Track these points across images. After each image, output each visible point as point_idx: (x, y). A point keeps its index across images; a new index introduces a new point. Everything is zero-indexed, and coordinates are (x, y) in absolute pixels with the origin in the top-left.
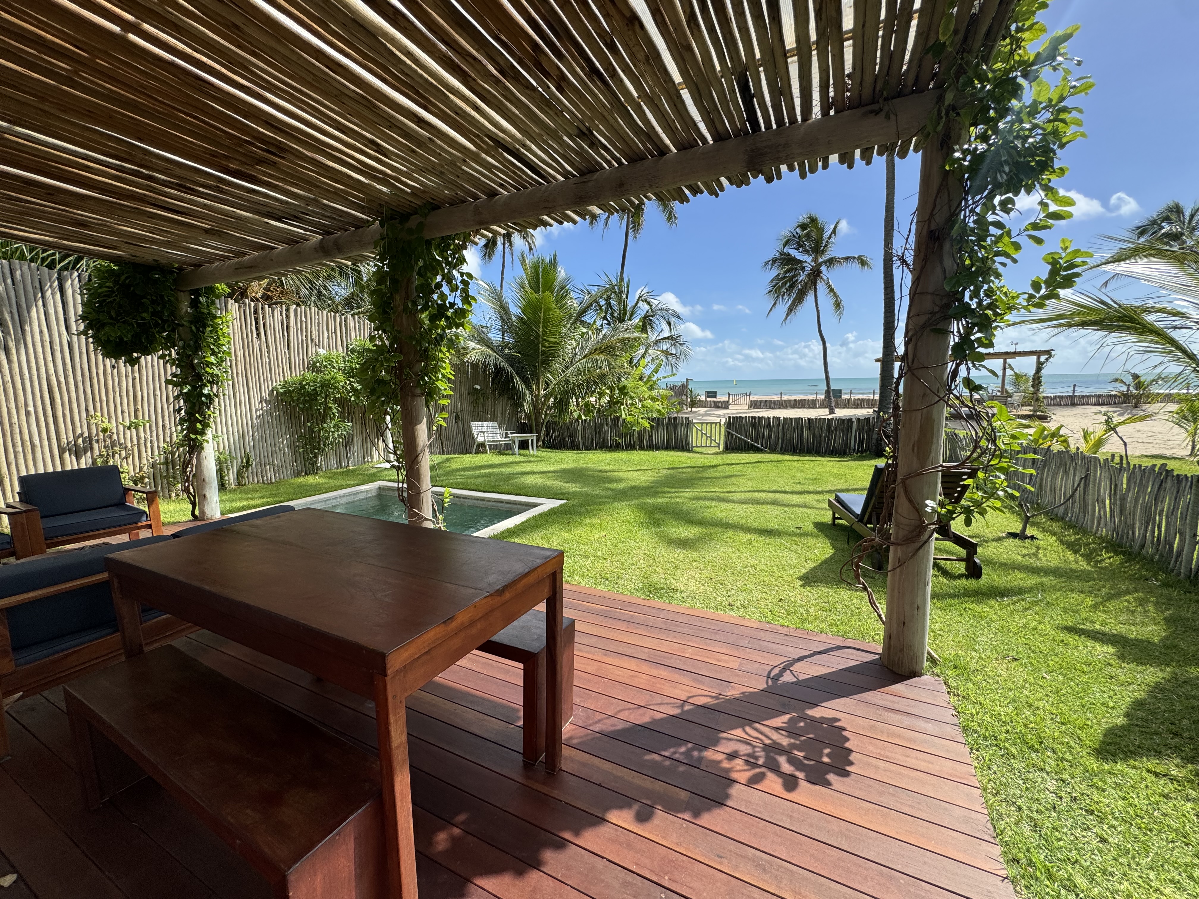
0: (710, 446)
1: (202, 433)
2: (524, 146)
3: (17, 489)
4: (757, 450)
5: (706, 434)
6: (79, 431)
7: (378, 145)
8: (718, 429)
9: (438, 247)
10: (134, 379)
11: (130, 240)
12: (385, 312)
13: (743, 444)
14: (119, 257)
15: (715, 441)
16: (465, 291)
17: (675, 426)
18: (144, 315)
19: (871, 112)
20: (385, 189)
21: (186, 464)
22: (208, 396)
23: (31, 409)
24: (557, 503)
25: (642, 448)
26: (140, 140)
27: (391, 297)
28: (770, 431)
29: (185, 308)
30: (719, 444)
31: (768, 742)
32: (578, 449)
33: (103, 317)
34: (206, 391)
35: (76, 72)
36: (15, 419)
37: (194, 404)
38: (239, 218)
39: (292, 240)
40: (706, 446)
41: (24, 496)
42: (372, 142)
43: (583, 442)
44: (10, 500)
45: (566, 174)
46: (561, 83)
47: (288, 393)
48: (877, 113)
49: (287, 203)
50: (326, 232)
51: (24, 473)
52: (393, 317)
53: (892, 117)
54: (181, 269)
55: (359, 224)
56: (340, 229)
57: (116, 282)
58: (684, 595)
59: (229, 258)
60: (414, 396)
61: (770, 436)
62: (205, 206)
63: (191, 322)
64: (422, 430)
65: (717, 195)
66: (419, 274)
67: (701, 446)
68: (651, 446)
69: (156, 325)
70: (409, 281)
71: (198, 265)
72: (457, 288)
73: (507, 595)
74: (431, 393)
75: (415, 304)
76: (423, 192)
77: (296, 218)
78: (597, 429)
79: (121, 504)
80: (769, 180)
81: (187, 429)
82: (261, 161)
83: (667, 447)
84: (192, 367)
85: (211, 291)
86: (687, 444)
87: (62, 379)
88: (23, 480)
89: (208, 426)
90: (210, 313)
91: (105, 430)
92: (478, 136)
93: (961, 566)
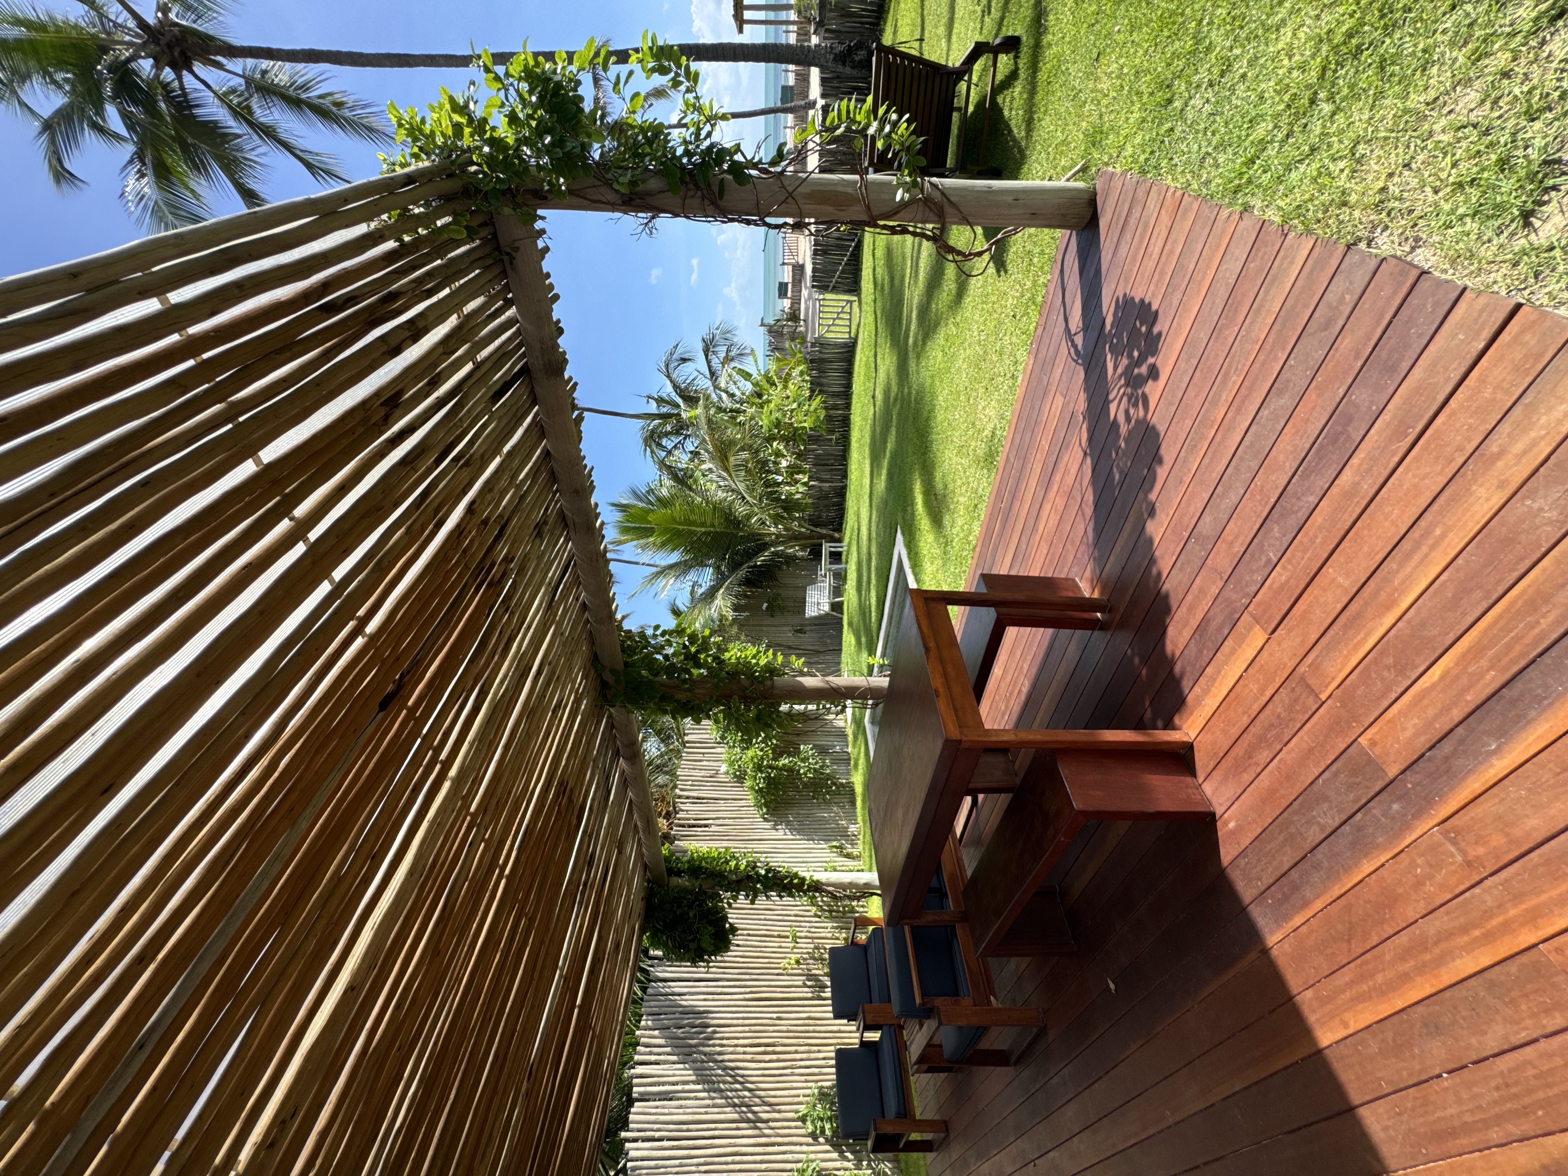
0: (850, 314)
2: (550, 584)
3: (845, 1021)
4: (859, 248)
5: (834, 319)
6: (799, 983)
7: (555, 707)
8: (828, 303)
9: (629, 656)
10: (749, 935)
11: (628, 914)
12: (692, 708)
13: (848, 268)
14: (640, 928)
15: (843, 307)
16: (670, 633)
17: (821, 361)
18: (691, 914)
19: (511, 263)
20: (585, 702)
21: (833, 896)
23: (775, 1016)
25: (848, 406)
26: (562, 885)
27: (677, 701)
29: (683, 882)
30: (848, 301)
32: (845, 487)
33: (692, 946)
35: (526, 915)
36: (784, 1028)
37: (775, 884)
38: (609, 824)
40: (850, 320)
41: (851, 1018)
42: (554, 712)
44: (854, 1028)
45: (566, 542)
47: (767, 804)
48: (512, 259)
49: (597, 784)
50: (617, 754)
51: (831, 1015)
52: (697, 702)
54: (649, 881)
55: (610, 726)
56: (615, 742)
57: (662, 932)
59: (639, 839)
60: (773, 687)
62: (602, 849)
63: (697, 878)
64: (809, 682)
66: (656, 675)
67: (850, 326)
68: (846, 394)
69: (700, 906)
70: (663, 685)
71: (645, 867)
72: (668, 641)
74: (771, 671)
75: (685, 681)
76: (585, 668)
77: (608, 778)
79: (865, 948)
81: (798, 891)
83: (849, 373)
84: (739, 882)
85: (667, 859)
86: (845, 345)
87: (748, 990)
88: (836, 1017)
89: (796, 873)
90: (689, 862)
91: (798, 962)
92: (545, 624)
93: (1004, 59)
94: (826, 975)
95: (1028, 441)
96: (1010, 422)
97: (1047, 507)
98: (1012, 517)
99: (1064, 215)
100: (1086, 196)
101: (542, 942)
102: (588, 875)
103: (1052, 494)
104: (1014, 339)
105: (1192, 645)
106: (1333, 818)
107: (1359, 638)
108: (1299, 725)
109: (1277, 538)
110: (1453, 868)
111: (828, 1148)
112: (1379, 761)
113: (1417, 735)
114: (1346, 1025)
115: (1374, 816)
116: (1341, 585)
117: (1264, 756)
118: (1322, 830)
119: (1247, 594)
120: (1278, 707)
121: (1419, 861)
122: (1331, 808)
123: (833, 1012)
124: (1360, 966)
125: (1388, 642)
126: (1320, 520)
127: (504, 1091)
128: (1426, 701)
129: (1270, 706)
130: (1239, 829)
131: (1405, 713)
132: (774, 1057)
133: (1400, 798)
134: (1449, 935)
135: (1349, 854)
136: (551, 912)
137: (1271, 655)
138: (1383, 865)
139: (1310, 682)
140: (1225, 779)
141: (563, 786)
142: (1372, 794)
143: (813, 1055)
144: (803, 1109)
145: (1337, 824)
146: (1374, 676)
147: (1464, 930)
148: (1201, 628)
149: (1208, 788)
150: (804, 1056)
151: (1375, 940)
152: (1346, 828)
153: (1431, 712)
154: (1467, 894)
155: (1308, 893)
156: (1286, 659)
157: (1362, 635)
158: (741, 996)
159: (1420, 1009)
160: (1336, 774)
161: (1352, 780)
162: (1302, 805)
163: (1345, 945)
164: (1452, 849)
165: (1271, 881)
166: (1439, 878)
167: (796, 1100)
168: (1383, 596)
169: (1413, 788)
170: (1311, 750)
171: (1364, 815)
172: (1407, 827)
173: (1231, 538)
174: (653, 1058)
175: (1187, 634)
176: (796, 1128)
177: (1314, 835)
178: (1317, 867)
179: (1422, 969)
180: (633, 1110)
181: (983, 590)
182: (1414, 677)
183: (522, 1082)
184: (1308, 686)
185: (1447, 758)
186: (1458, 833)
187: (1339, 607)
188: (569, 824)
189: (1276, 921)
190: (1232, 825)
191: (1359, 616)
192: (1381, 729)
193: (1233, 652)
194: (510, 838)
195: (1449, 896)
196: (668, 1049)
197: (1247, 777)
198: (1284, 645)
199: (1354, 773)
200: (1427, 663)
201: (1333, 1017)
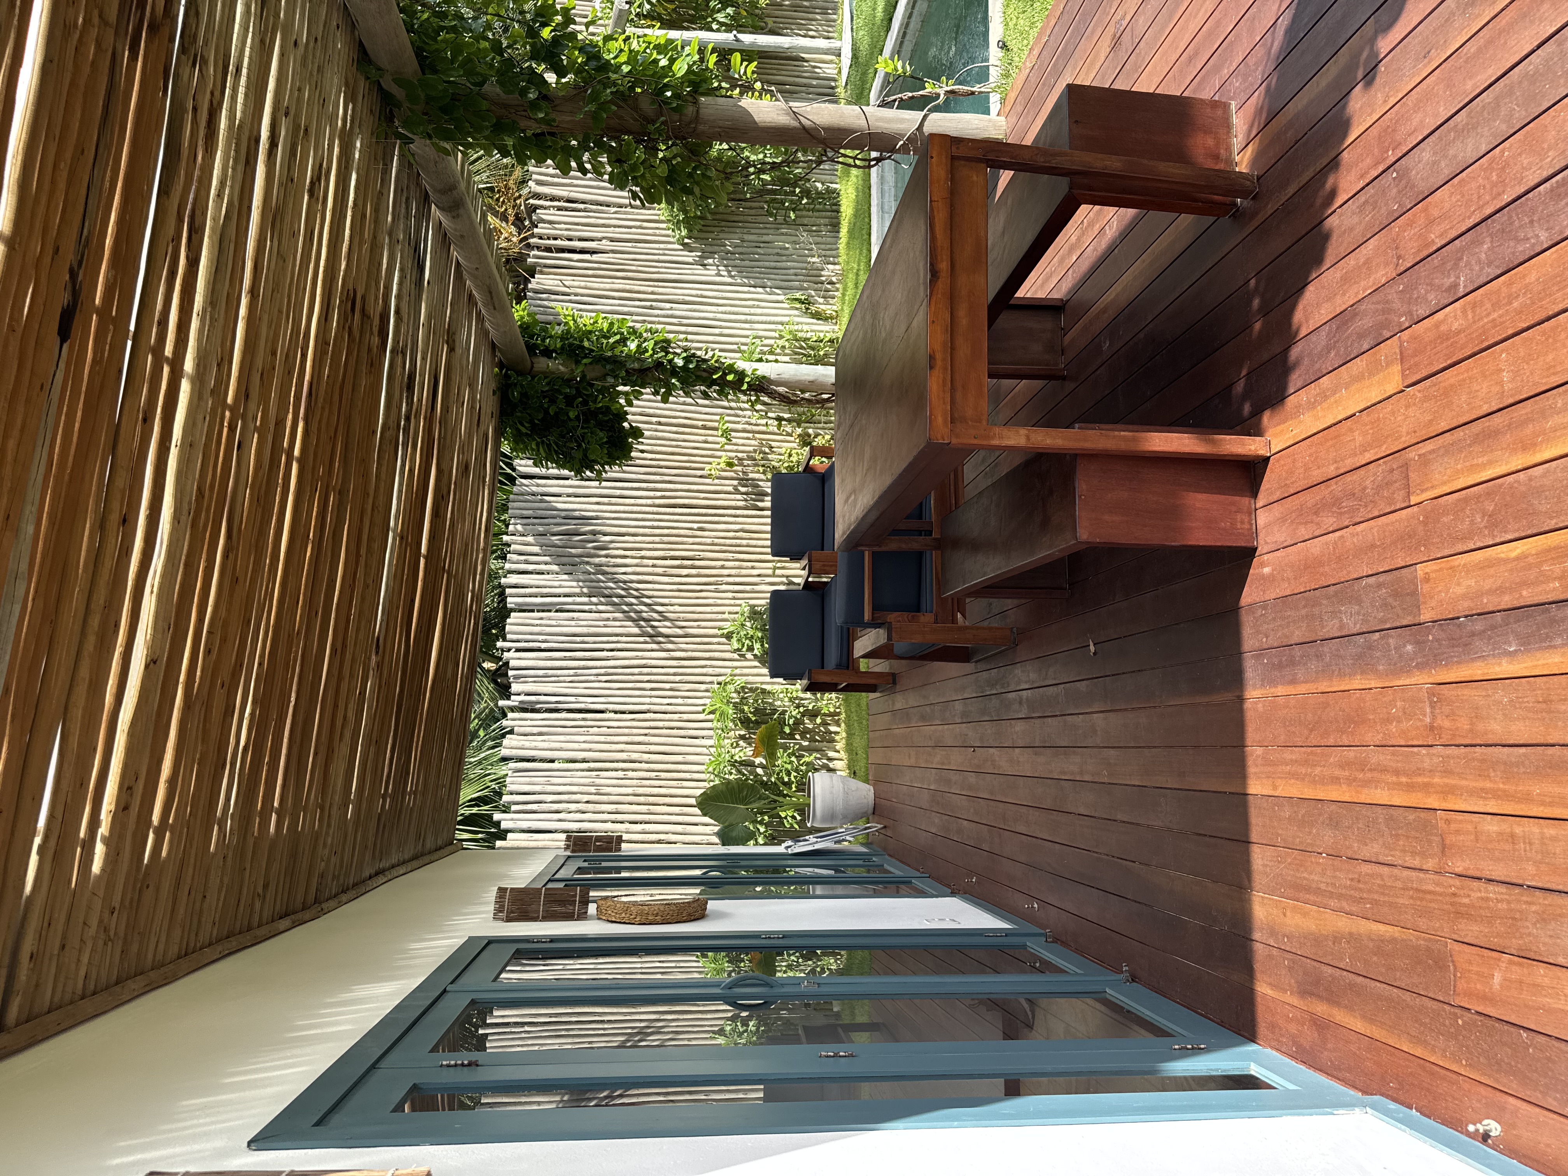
1: (741, 375)
3: (784, 558)
6: (730, 489)
10: (660, 423)
11: (475, 423)
20: (358, 145)
21: (785, 399)
22: (687, 360)
23: (695, 526)
29: (556, 365)
33: (578, 455)
34: (680, 362)
36: (709, 541)
37: (698, 377)
38: (429, 317)
39: (444, 240)
41: (795, 554)
44: (798, 567)
54: (501, 365)
55: (408, 163)
56: (419, 186)
57: (531, 438)
59: (479, 314)
62: (424, 359)
63: (578, 362)
64: (761, 110)
69: (585, 403)
71: (493, 346)
76: (347, 85)
79: (824, 477)
81: (733, 390)
84: (643, 371)
85: (528, 329)
87: (659, 494)
89: (731, 366)
90: (562, 338)
91: (730, 465)
101: (363, 513)
102: (410, 403)
105: (1324, 332)
106: (1355, 624)
107: (1480, 460)
108: (1376, 513)
109: (1479, 261)
110: (1419, 724)
111: (756, 664)
112: (1421, 599)
113: (1464, 596)
114: (1275, 788)
115: (1388, 644)
116: (1501, 383)
117: (1329, 521)
118: (1341, 627)
119: (1410, 313)
120: (1369, 478)
121: (1399, 704)
122: (1358, 613)
123: (772, 547)
124: (1308, 754)
125: (1501, 486)
126: (1533, 277)
127: (351, 675)
128: (1492, 571)
129: (1362, 471)
130: (1270, 579)
131: (1468, 569)
132: (694, 571)
133: (1417, 643)
134: (1384, 770)
135: (1350, 662)
137: (1393, 413)
138: (1371, 689)
139: (1412, 475)
140: (1283, 520)
141: (351, 300)
142: (1398, 624)
143: (744, 572)
144: (728, 627)
145: (1355, 631)
146: (1468, 512)
147: (1397, 772)
148: (1342, 318)
149: (1263, 518)
150: (733, 572)
151: (1331, 742)
152: (1361, 639)
153: (1488, 584)
154: (1415, 749)
155: (1300, 673)
156: (1404, 430)
157: (1485, 459)
158: (649, 502)
159: (1333, 807)
160: (1379, 586)
161: (1390, 600)
162: (1336, 594)
163: (1306, 732)
164: (1428, 710)
165: (1275, 645)
166: (1404, 725)
167: (720, 616)
168: (1529, 429)
169: (1432, 641)
170: (1373, 546)
171: (1382, 638)
172: (1406, 670)
173: (1435, 213)
174: (531, 567)
175: (1325, 313)
176: (719, 644)
177: (1331, 628)
178: (1319, 656)
179: (1351, 781)
180: (508, 621)
182: (1498, 540)
183: (369, 659)
184: (1407, 477)
185: (1473, 634)
186: (1439, 700)
187: (1486, 409)
188: (370, 350)
189: (1263, 680)
190: (1267, 570)
191: (1495, 434)
192: (1441, 569)
193: (1358, 378)
194: (291, 410)
195: (1403, 744)
196: (547, 559)
197: (1303, 532)
198: (1411, 412)
199: (1396, 594)
200: (1517, 535)
201: (1268, 777)
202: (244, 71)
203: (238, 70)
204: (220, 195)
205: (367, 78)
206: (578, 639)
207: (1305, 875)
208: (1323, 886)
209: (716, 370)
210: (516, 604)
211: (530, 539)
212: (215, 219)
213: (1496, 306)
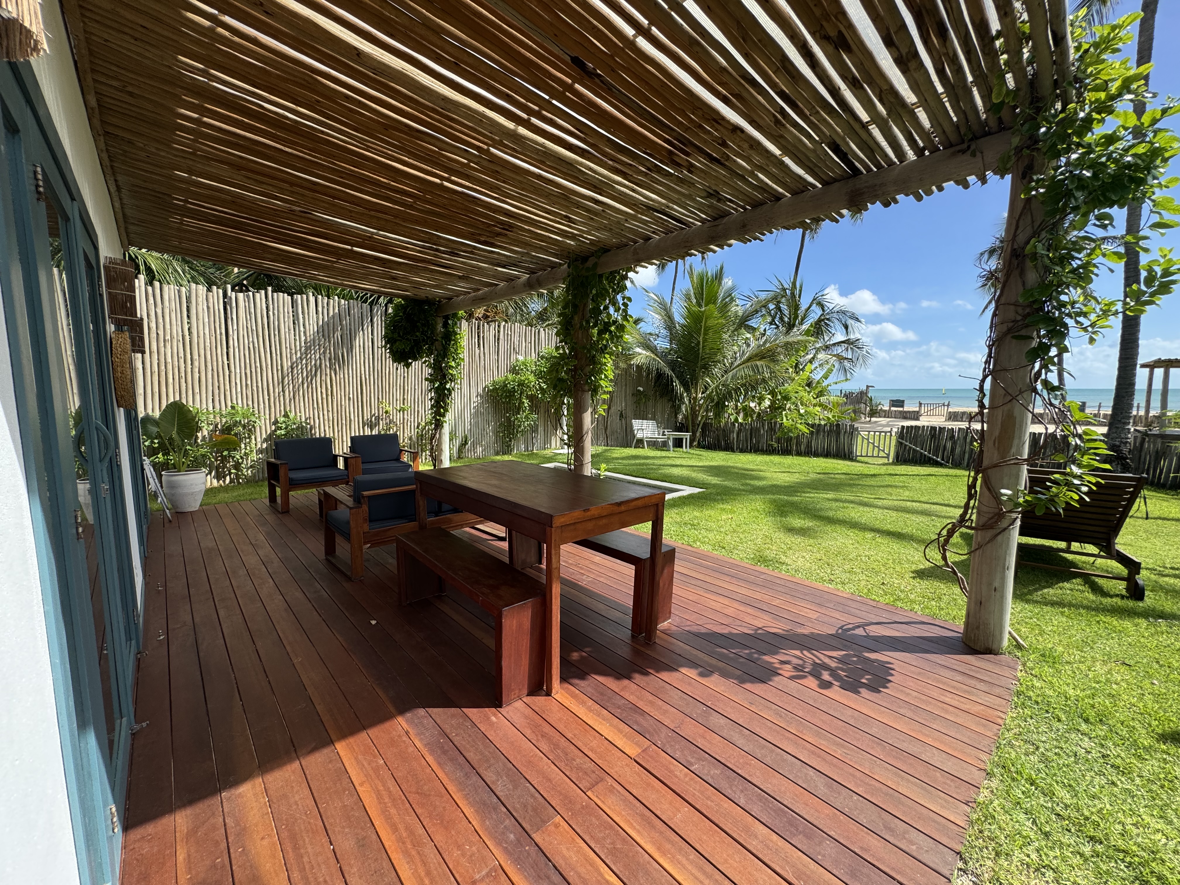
0: (878, 457)
1: (444, 416)
2: (668, 207)
3: (349, 445)
4: (937, 464)
5: (873, 444)
6: (373, 412)
7: (569, 218)
8: (888, 440)
9: (607, 279)
10: (404, 377)
11: (416, 286)
12: (567, 329)
13: (918, 456)
14: (407, 295)
15: (883, 451)
16: (625, 311)
17: (838, 433)
18: (418, 334)
20: (572, 243)
21: (433, 437)
22: (449, 390)
23: (351, 396)
24: (697, 490)
25: (799, 454)
26: (437, 231)
27: (572, 318)
28: (954, 443)
29: (440, 328)
30: (888, 455)
31: (818, 661)
32: (733, 451)
33: (396, 336)
34: (448, 387)
35: (415, 202)
36: (343, 403)
37: (440, 395)
38: (480, 268)
39: (510, 279)
40: (873, 456)
41: (352, 449)
42: (566, 217)
43: (738, 445)
44: (345, 451)
45: (703, 221)
46: (691, 168)
47: (495, 390)
48: (963, 152)
49: (510, 256)
50: (532, 272)
51: (353, 435)
52: (572, 332)
53: (978, 154)
54: (440, 301)
55: (554, 266)
56: (541, 270)
57: (404, 313)
58: (789, 567)
59: (469, 293)
60: (584, 391)
61: (953, 450)
62: (462, 263)
63: (442, 338)
64: (587, 418)
65: (837, 221)
66: (593, 300)
67: (867, 456)
68: (809, 452)
69: (424, 340)
70: (585, 305)
71: (450, 299)
72: (619, 308)
73: (623, 508)
74: (595, 390)
75: (588, 322)
76: (599, 241)
77: (514, 265)
78: (753, 431)
79: (398, 459)
80: (886, 205)
81: (435, 412)
82: (499, 234)
83: (827, 455)
84: (441, 369)
85: (455, 315)
86: (851, 452)
87: (367, 377)
88: (352, 439)
89: (448, 411)
90: (454, 331)
91: (387, 412)
92: (635, 205)
93: (1121, 586)
94: (379, 432)
95: (779, 589)
96: (793, 576)
97: (726, 601)
98: (716, 575)
99: (978, 628)
100: (995, 647)
101: (396, 217)
102: (442, 252)
103: (736, 605)
104: (863, 583)
105: (623, 701)
106: (501, 791)
107: (635, 824)
108: (568, 774)
109: (709, 772)
110: (471, 871)
111: (269, 432)
112: (544, 829)
113: (564, 858)
114: (361, 785)
115: (504, 821)
116: (675, 815)
117: (544, 747)
118: (493, 782)
119: (665, 745)
120: (580, 760)
121: (474, 848)
122: (509, 790)
123: (355, 436)
125: (633, 845)
126: (726, 806)
127: (292, 192)
128: (590, 868)
129: (581, 754)
130: (491, 724)
131: (579, 851)
132: (324, 396)
133: (518, 841)
134: (424, 863)
135: (477, 799)
136: (418, 222)
137: (619, 758)
138: (470, 823)
139: (600, 785)
140: (526, 717)
141: (510, 227)
142: (520, 821)
143: (326, 422)
144: (292, 415)
145: (498, 793)
146: (607, 832)
147: (428, 873)
148: (636, 709)
149: (519, 704)
150: (326, 417)
151: (419, 811)
152: (495, 800)
153: (582, 870)
154: (452, 879)
155: (449, 767)
156: (617, 769)
157: (638, 827)
158: (363, 372)
159: (374, 837)
160: (532, 796)
161: (530, 808)
162: (510, 770)
163: (414, 790)
164: (484, 873)
165: (456, 743)
166: (463, 860)
167: (298, 411)
168: (668, 846)
169: (526, 850)
170: (550, 780)
171: (505, 813)
172: (497, 842)
173: (708, 737)
174: (320, 309)
175: (632, 698)
176: (280, 411)
177: (490, 776)
178: (467, 776)
179: (401, 840)
180: (286, 295)
181: (664, 549)
182: (607, 862)
183: (299, 206)
184: (597, 783)
185: (548, 878)
186: (495, 878)
187: (658, 813)
188: (480, 235)
189: (428, 744)
190: (493, 719)
191: (653, 827)
192: (568, 832)
193: (620, 731)
194: (471, 185)
195: (451, 867)
196: (326, 319)
197: (528, 732)
198: (627, 769)
199: (535, 810)
200: (618, 872)
201: (366, 776)
202: (631, 193)
203: (633, 190)
204: (590, 169)
205: (596, 251)
206: (277, 333)
207: (307, 840)
208: (305, 859)
209: (445, 403)
210: (297, 300)
211: (337, 311)
212: (581, 164)
213: (702, 793)
